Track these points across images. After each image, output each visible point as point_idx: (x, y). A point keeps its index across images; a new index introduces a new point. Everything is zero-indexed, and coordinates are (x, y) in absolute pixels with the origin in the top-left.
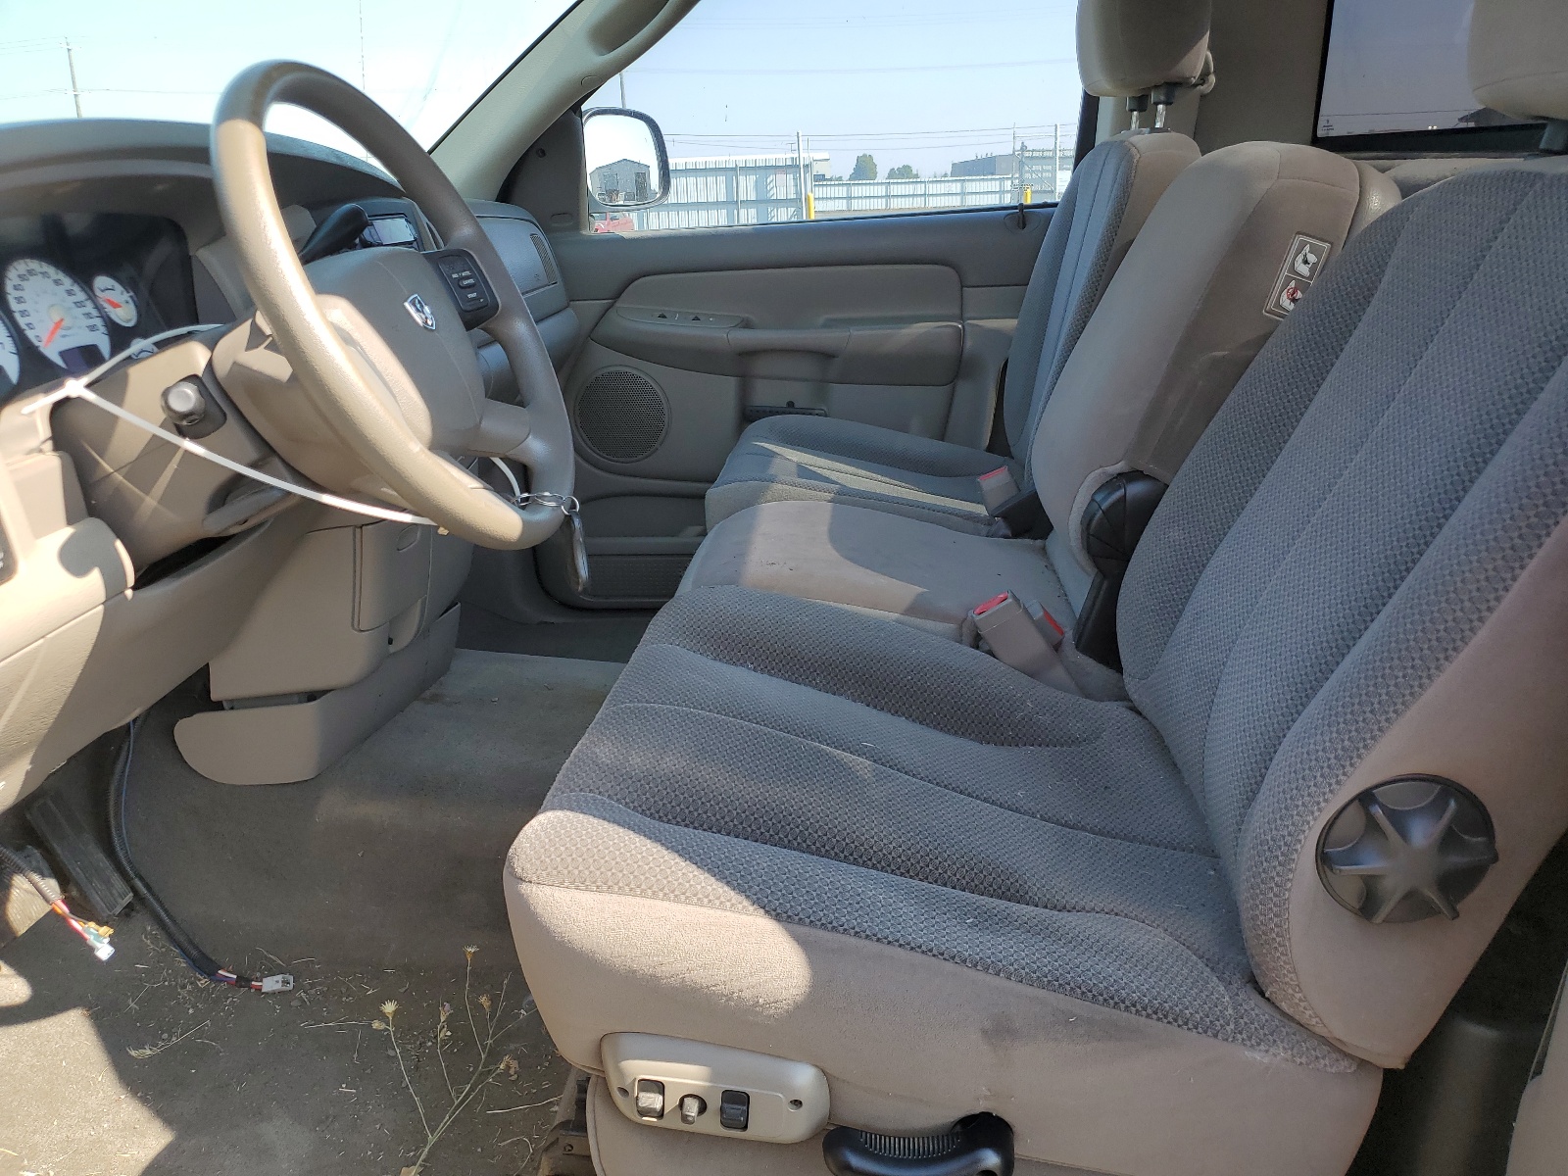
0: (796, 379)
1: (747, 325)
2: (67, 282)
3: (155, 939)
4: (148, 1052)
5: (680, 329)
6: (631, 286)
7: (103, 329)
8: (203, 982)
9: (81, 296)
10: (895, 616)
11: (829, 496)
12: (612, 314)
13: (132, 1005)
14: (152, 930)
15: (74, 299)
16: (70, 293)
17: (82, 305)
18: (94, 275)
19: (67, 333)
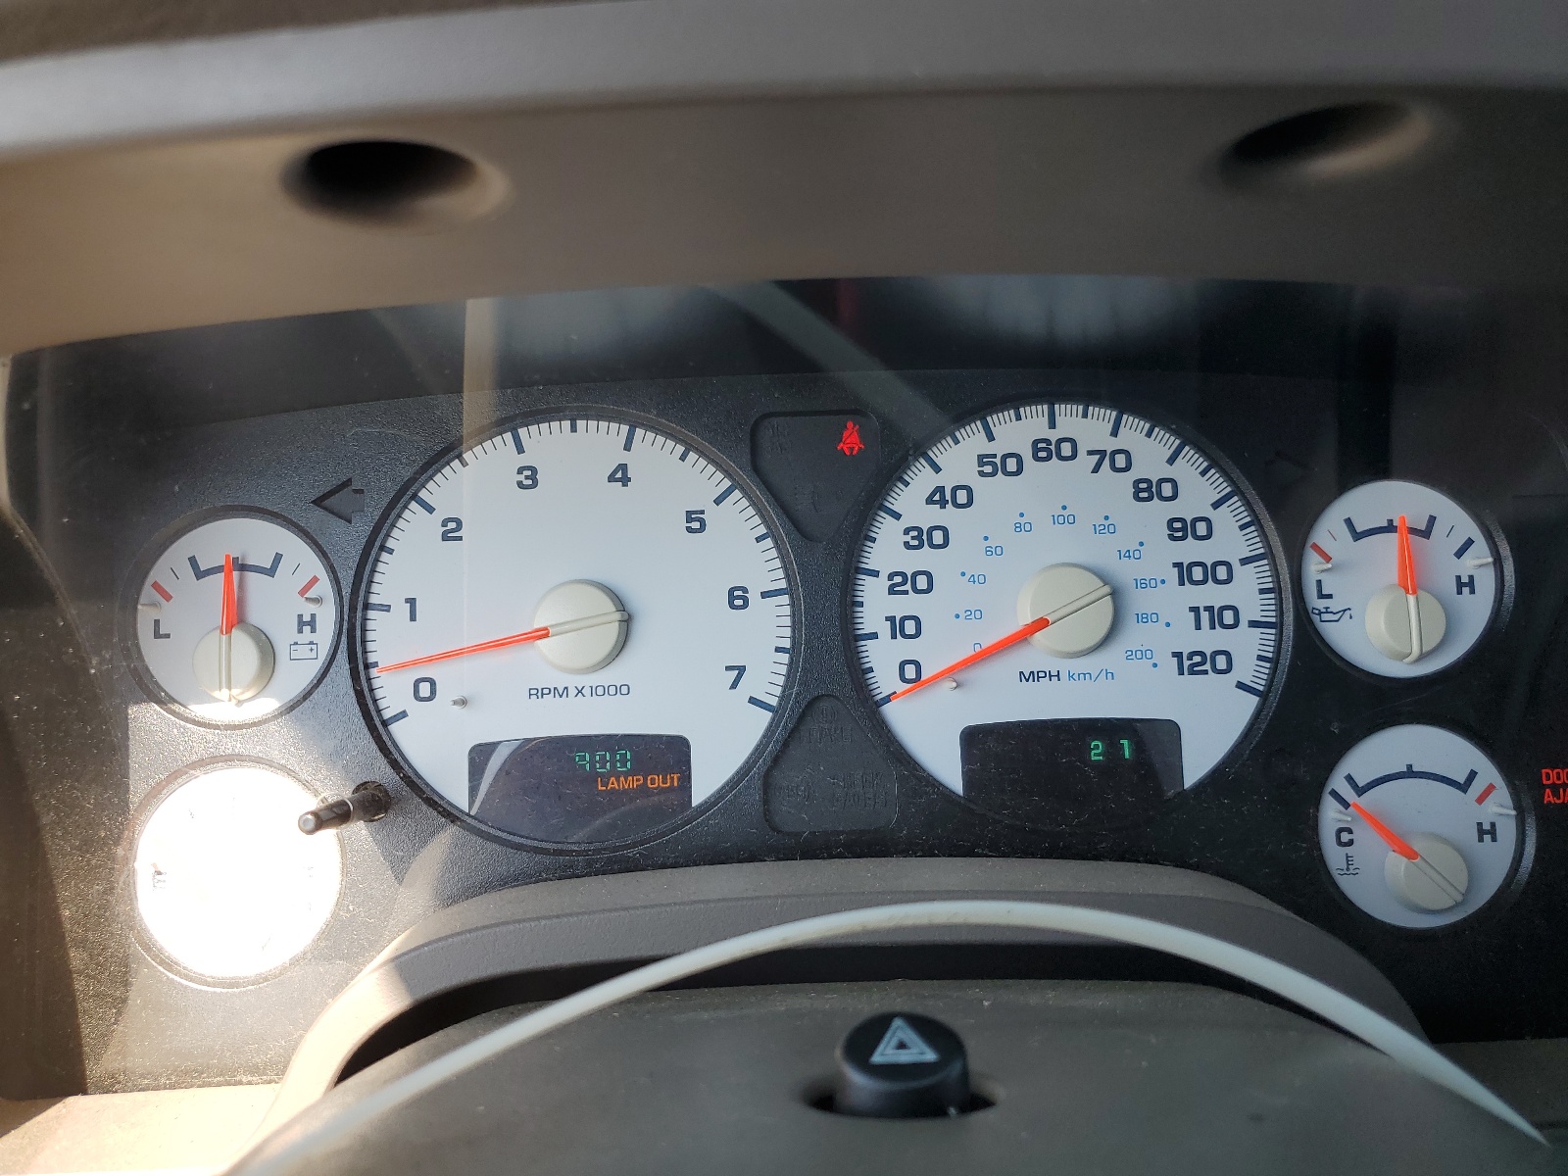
2: (1203, 490)
7: (1249, 671)
9: (1233, 539)
15: (1190, 550)
16: (1180, 529)
17: (1213, 573)
18: (1380, 469)
19: (1065, 666)
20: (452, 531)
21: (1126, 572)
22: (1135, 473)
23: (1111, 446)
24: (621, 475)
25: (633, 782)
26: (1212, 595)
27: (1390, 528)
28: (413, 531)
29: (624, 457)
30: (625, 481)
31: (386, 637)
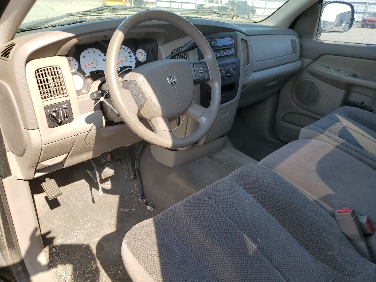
0: (368, 96)
1: (355, 76)
2: (129, 50)
3: (137, 186)
4: (123, 210)
5: (332, 73)
6: (322, 57)
7: (135, 62)
8: (140, 200)
9: (132, 54)
10: (316, 198)
11: (337, 144)
12: (313, 64)
13: (126, 198)
14: (137, 184)
15: (130, 54)
16: (129, 53)
17: (131, 56)
18: (138, 49)
19: (124, 63)
20: (84, 57)
21: (127, 56)
22: (125, 50)
23: (124, 48)
24: (94, 52)
25: (99, 74)
26: (131, 57)
27: (140, 52)
28: (81, 57)
29: (94, 51)
30: (95, 52)
31: (82, 65)
